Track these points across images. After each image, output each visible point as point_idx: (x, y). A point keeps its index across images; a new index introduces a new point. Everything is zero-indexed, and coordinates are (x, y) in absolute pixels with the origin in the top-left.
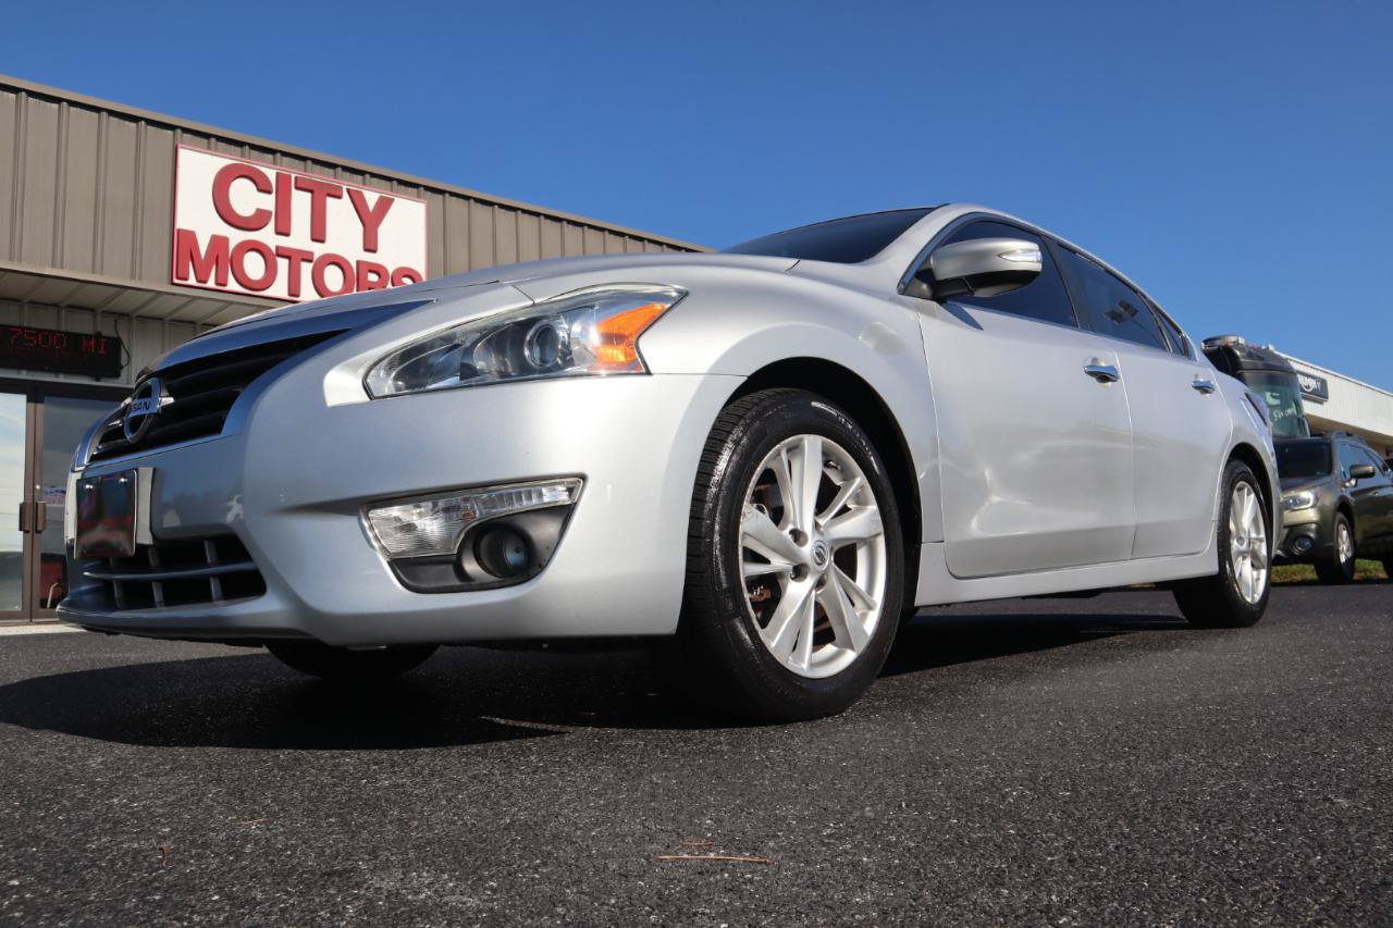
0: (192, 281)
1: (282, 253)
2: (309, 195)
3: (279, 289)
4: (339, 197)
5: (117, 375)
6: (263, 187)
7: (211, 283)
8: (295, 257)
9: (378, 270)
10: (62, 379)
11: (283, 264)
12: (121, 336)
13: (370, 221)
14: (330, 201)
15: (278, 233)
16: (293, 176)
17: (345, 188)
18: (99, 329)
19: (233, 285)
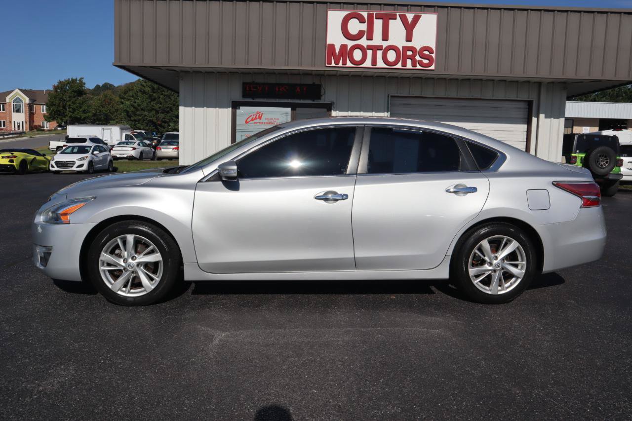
0: (333, 64)
1: (369, 47)
2: (381, 21)
3: (368, 63)
4: (395, 19)
5: (320, 99)
6: (362, 20)
7: (340, 65)
8: (375, 49)
9: (412, 49)
10: (302, 101)
11: (369, 53)
12: (323, 83)
13: (409, 28)
14: (391, 22)
15: (368, 39)
16: (375, 13)
17: (398, 14)
18: (314, 81)
19: (349, 64)
